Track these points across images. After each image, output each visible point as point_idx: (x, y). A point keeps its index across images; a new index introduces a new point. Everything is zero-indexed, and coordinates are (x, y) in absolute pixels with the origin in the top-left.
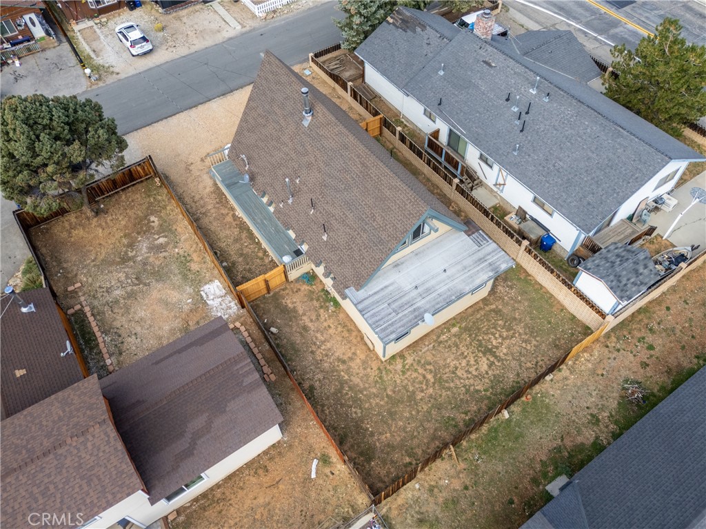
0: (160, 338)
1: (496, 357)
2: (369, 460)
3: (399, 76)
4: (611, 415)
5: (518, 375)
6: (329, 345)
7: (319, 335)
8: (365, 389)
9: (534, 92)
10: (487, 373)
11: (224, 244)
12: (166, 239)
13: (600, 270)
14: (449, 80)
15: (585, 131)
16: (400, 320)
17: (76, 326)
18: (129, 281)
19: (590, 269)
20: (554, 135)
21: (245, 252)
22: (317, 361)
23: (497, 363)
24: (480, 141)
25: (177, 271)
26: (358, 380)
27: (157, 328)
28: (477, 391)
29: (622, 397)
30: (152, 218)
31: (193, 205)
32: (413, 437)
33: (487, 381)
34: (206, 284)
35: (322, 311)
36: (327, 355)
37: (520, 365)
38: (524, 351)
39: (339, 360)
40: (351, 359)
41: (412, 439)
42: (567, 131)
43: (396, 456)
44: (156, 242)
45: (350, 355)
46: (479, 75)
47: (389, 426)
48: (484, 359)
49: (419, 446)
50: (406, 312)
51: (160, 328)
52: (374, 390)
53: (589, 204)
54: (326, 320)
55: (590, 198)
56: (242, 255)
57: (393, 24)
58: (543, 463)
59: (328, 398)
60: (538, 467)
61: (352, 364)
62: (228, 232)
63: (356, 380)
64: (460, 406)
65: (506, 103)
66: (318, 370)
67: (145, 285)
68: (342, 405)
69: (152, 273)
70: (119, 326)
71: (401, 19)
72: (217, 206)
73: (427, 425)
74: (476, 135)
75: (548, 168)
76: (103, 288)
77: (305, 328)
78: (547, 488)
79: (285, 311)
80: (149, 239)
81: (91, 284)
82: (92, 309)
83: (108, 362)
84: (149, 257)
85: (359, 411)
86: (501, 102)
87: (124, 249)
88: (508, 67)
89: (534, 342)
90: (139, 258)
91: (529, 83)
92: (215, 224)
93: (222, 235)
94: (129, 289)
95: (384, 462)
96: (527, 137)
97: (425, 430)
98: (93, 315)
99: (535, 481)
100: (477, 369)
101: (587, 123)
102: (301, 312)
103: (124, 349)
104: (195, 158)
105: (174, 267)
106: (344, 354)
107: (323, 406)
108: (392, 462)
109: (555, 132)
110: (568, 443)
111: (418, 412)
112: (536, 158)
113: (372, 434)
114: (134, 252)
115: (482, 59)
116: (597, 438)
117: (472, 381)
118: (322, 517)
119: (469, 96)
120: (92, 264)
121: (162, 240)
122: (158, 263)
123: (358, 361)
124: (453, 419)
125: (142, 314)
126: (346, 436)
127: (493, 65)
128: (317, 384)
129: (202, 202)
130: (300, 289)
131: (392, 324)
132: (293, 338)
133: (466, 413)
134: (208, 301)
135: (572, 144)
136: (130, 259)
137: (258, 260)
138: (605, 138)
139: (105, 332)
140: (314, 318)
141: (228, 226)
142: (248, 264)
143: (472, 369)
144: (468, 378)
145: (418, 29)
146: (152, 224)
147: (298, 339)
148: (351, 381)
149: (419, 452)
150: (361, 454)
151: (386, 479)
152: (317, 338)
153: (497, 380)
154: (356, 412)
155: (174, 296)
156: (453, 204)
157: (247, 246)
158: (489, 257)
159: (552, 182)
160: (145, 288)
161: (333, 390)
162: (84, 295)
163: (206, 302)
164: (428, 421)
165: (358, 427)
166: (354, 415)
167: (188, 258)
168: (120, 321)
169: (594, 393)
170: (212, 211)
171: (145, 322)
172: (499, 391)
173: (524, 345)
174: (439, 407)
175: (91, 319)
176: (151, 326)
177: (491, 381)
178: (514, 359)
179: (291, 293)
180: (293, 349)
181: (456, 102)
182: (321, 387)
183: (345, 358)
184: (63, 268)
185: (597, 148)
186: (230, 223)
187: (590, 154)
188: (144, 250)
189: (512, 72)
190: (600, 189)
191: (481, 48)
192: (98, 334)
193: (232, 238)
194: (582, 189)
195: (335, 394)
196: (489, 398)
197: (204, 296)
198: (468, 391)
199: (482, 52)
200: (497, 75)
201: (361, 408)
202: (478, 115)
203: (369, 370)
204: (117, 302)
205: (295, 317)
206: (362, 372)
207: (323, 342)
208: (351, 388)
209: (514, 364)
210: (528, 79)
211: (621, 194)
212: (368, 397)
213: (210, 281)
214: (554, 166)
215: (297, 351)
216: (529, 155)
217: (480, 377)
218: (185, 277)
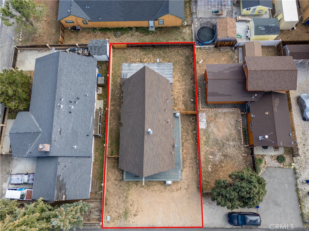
0: (224, 118)
1: (141, 60)
2: (188, 56)
3: (87, 165)
4: (128, 34)
5: (140, 53)
6: (180, 88)
7: (181, 92)
8: (178, 71)
9: (62, 106)
10: (146, 58)
11: (191, 141)
12: (209, 156)
13: (104, 49)
14: (76, 141)
15: (66, 80)
16: (164, 67)
17: (247, 139)
18: (227, 146)
19: (106, 51)
20: (73, 88)
21: (186, 134)
22: (186, 86)
23: (142, 58)
24: (92, 109)
25: (211, 140)
26: (178, 74)
27: (224, 122)
28: (152, 55)
29: (121, 35)
30: (210, 170)
31: (194, 166)
32: (175, 55)
33: (148, 56)
34: (204, 129)
35: (176, 98)
36: (182, 85)
37: (137, 54)
38: (133, 57)
39: (180, 82)
40: (177, 80)
41: (175, 54)
42: (69, 85)
43: (181, 53)
44: (213, 157)
45: (176, 82)
46: (67, 131)
47: (179, 60)
48: (144, 61)
49: (175, 52)
50: (161, 68)
51: (223, 122)
52: (176, 70)
53: (88, 64)
54: (176, 95)
55: (86, 64)
56: (188, 133)
57: (65, 194)
58: (151, 35)
59: (189, 75)
60: (153, 35)
61: (177, 79)
62: (188, 145)
63: (179, 75)
64: (159, 54)
65: (72, 112)
66: (187, 83)
67: (222, 141)
68: (186, 71)
69: (218, 144)
70: (235, 131)
71: (60, 193)
72: (186, 160)
73: (170, 55)
74: (90, 112)
75: (85, 82)
76: (235, 149)
77: (183, 96)
78: (155, 30)
79: (186, 105)
80: (215, 160)
81: (239, 153)
82: (241, 142)
83: (241, 119)
84: (217, 152)
85: (183, 67)
86: (73, 114)
87: (224, 161)
88: (57, 123)
89: (129, 57)
90: (221, 154)
91: (59, 110)
92: (190, 152)
93: (190, 146)
94: (227, 143)
95: (185, 54)
96: (80, 96)
97: (171, 54)
98: (241, 139)
99: (156, 33)
100: (148, 60)
101: (63, 81)
102: (181, 102)
103: (235, 121)
104: (183, 192)
105: (211, 143)
106: (178, 83)
107: (191, 74)
108: (183, 53)
109: (72, 88)
110: (142, 35)
111: (169, 59)
112: (85, 88)
113: (184, 61)
114: (221, 158)
115: (60, 136)
116: (135, 32)
117: (152, 58)
118: (205, 52)
119: (78, 128)
120: (236, 161)
121: (211, 157)
122: (215, 148)
123: (175, 79)
124: (163, 53)
125: (227, 130)
126: (190, 64)
127: (59, 130)
128: (189, 80)
129: (190, 165)
130: (178, 109)
131: (167, 67)
132: (188, 96)
133: (159, 52)
134: (206, 122)
135: (73, 81)
136: (224, 155)
137: (184, 128)
138: (64, 73)
139: (239, 131)
140: (179, 98)
141: (187, 148)
142: (188, 128)
143: (149, 60)
144: (152, 59)
145: (61, 178)
146: (211, 167)
147: (187, 94)
148: (180, 75)
149: (176, 51)
150: (189, 58)
151: (187, 50)
152: (182, 91)
153: (145, 55)
154: (184, 67)
155: (215, 130)
156: (111, 109)
157: (184, 136)
158: (128, 69)
159: (89, 78)
160: (223, 140)
161: (186, 76)
162: (242, 150)
163: (207, 121)
164: (169, 56)
165: (186, 64)
166: (185, 67)
167: (205, 143)
168: (234, 132)
169: (127, 39)
170: (188, 158)
171: (227, 127)
172: (147, 52)
173: (132, 58)
174: (164, 57)
175: (242, 138)
176: (225, 124)
177: (147, 55)
178: (137, 56)
179: (181, 110)
180: (189, 92)
181: (83, 130)
182: (189, 78)
183: (178, 82)
184: (246, 165)
185: (69, 73)
186: (185, 149)
187: (73, 73)
188: (218, 156)
189: (59, 120)
190: (81, 64)
191: (55, 141)
192: (241, 131)
193: (187, 142)
194: (85, 68)
195: (186, 75)
196: (151, 52)
197: (206, 124)
198: (154, 57)
199: (57, 139)
200: (63, 125)
201: (182, 68)
202: (83, 118)
203: (174, 75)
204: (233, 140)
205: (184, 101)
206: (176, 76)
207: (181, 89)
208: (182, 74)
209: (138, 55)
210: (58, 112)
211: (79, 58)
212: (179, 69)
213: (202, 129)
214: (83, 80)
215: (189, 91)
216: (85, 90)
217: (149, 58)
218: (209, 136)
